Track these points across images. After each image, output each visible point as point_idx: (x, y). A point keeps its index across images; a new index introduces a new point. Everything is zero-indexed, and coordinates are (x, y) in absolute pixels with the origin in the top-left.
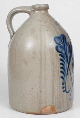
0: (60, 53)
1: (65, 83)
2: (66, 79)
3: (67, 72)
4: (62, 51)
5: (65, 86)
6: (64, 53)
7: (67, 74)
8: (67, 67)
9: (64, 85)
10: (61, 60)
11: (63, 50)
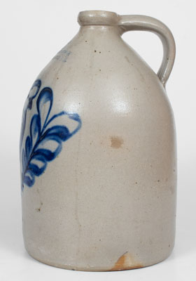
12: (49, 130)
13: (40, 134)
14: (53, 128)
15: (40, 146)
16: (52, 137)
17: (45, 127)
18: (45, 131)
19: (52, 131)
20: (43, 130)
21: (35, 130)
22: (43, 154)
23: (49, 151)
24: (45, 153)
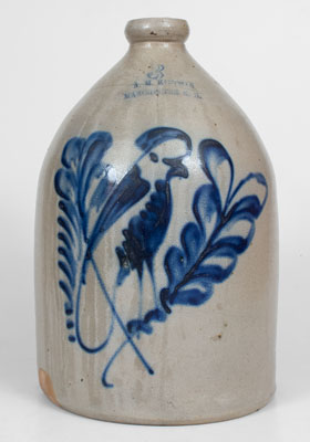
0: (62, 199)
1: (75, 309)
2: (78, 298)
3: (84, 271)
4: (68, 191)
5: (74, 321)
6: (73, 198)
7: (83, 281)
8: (84, 254)
9: (73, 317)
10: (61, 221)
11: (72, 189)
12: (237, 205)
13: (221, 214)
14: (242, 201)
15: (224, 234)
16: (243, 215)
17: (228, 201)
18: (230, 207)
19: (242, 206)
20: (226, 207)
21: (209, 210)
22: (231, 245)
23: (240, 239)
24: (233, 242)
